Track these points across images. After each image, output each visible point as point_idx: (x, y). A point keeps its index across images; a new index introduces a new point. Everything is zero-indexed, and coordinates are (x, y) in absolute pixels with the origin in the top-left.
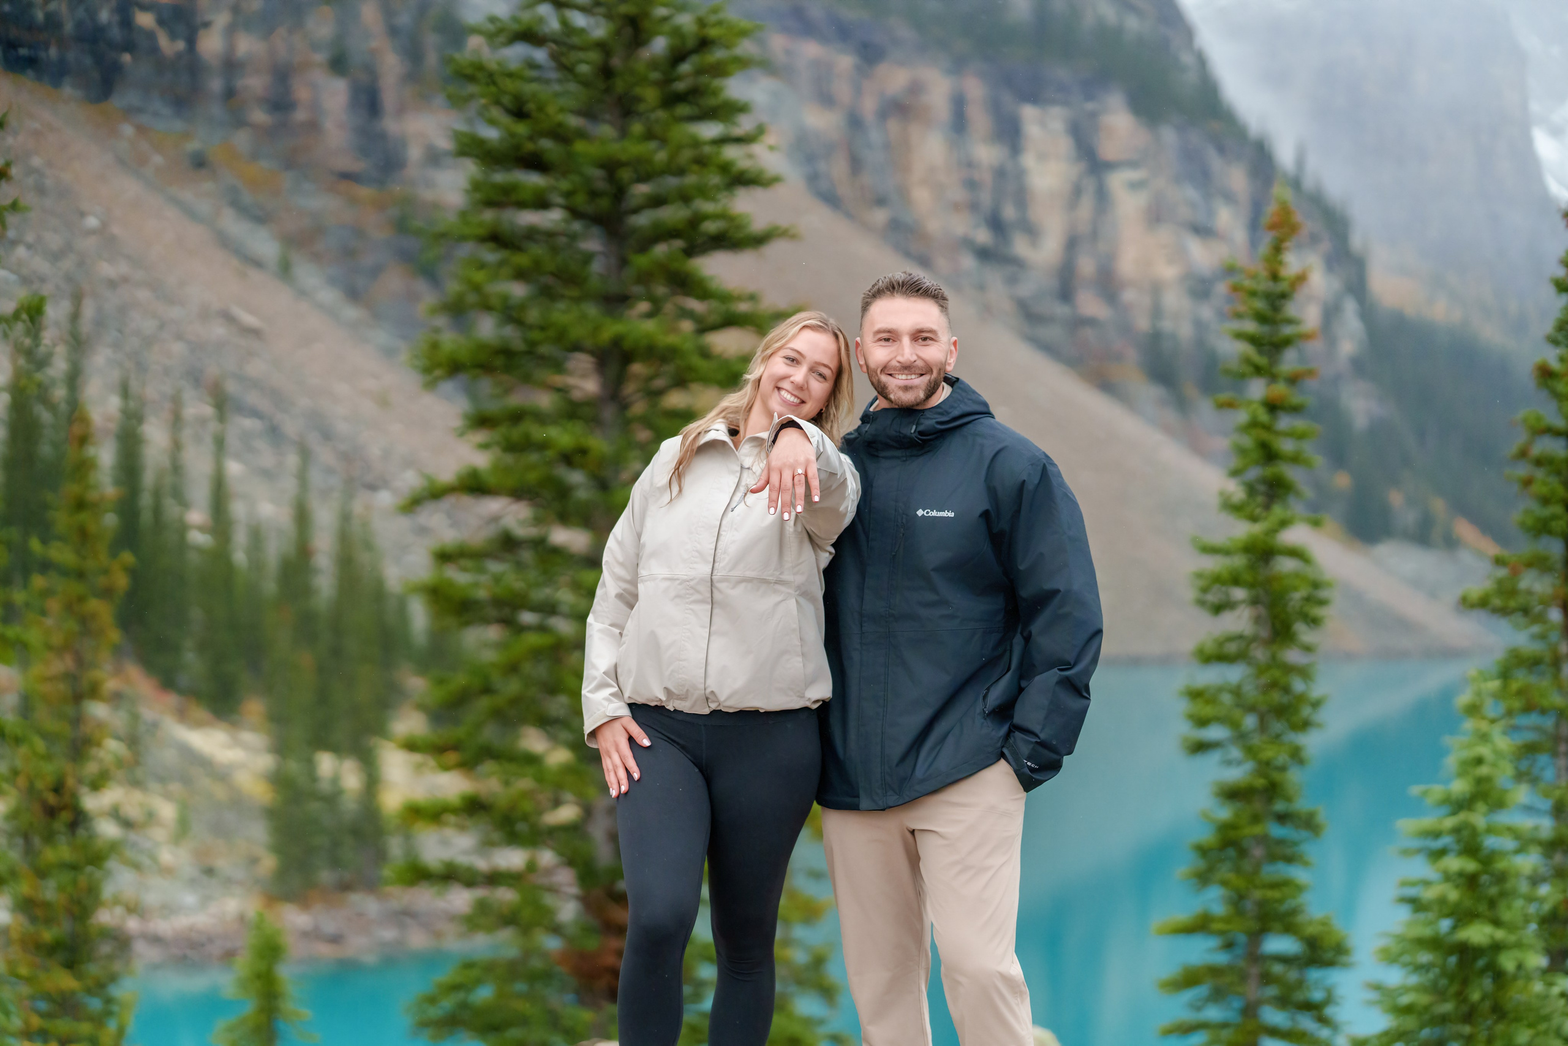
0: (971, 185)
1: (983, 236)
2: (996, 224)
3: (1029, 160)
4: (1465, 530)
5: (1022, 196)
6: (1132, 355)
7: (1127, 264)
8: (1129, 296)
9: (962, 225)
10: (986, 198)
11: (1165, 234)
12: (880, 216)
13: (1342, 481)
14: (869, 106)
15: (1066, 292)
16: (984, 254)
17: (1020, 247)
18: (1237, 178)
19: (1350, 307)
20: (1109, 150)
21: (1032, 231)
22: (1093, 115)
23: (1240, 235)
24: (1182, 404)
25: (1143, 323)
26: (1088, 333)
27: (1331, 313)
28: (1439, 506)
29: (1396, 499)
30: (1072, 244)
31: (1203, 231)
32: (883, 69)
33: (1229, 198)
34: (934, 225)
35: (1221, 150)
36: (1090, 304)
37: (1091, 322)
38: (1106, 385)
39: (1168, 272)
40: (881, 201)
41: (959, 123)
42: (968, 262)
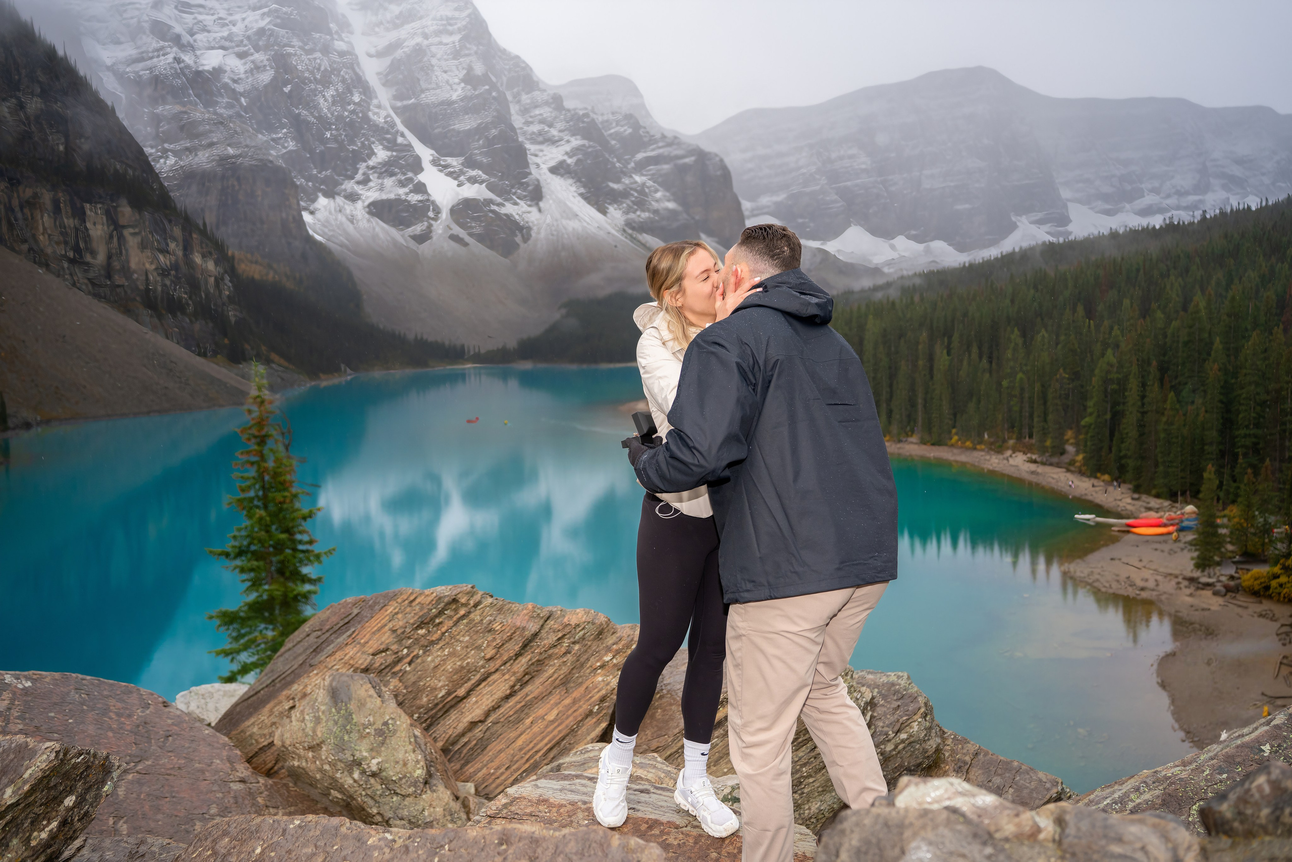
0: (64, 234)
1: (71, 254)
2: (77, 249)
3: (89, 225)
4: (274, 356)
5: (87, 238)
6: (138, 299)
7: (133, 265)
8: (135, 276)
9: (60, 250)
10: (72, 241)
11: (148, 253)
12: (25, 247)
13: (226, 341)
14: (15, 203)
15: (109, 276)
16: (72, 261)
17: (88, 258)
18: (177, 231)
19: (227, 278)
20: (122, 221)
21: (93, 253)
22: (115, 208)
23: (180, 253)
24: (160, 317)
25: (142, 287)
26: (118, 290)
27: (218, 281)
28: (264, 348)
29: (247, 347)
30: (109, 257)
31: (165, 251)
32: (21, 188)
33: (174, 239)
34: (49, 251)
35: (170, 221)
36: (119, 280)
37: (119, 286)
38: (127, 311)
39: (150, 267)
40: (25, 241)
41: (57, 209)
42: (66, 265)
